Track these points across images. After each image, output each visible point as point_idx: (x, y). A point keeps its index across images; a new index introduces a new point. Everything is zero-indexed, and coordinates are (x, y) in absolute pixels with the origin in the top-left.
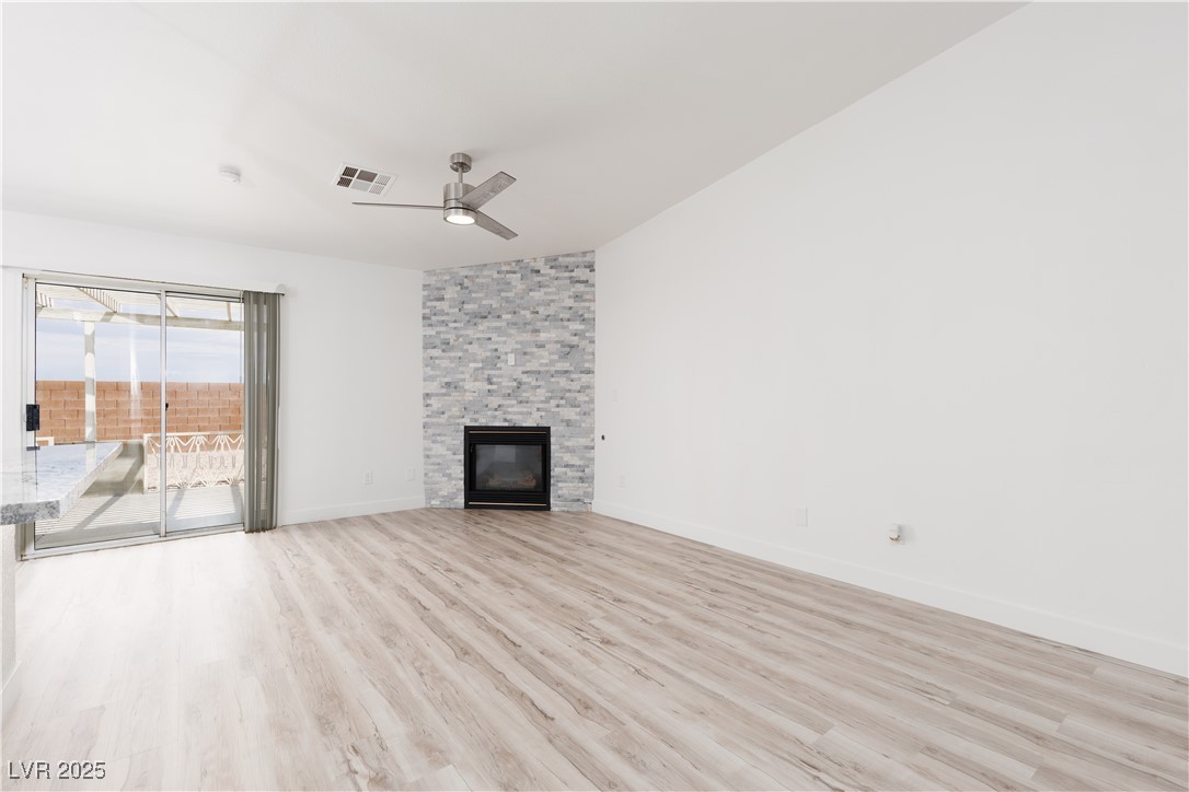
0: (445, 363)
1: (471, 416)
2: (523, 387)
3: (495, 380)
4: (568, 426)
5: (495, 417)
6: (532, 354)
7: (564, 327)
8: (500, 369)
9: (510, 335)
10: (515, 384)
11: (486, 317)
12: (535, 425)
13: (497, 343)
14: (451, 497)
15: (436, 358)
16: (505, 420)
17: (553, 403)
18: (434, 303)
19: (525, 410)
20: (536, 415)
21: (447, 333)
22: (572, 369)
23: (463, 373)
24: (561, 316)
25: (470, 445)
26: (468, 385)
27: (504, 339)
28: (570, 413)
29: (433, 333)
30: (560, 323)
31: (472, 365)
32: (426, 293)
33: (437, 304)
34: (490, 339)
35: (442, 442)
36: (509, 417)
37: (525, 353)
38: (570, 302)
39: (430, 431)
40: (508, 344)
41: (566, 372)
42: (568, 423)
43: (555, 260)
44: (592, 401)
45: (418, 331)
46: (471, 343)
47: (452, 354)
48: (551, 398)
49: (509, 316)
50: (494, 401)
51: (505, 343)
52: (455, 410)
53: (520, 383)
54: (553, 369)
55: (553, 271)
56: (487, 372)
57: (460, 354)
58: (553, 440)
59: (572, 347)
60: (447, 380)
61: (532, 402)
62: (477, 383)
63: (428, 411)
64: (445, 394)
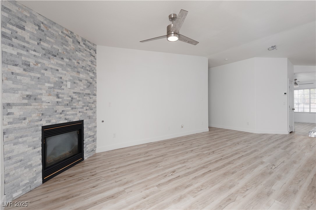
0: (26, 80)
1: (46, 119)
2: (74, 100)
3: (60, 96)
5: (60, 118)
6: (77, 84)
8: (63, 89)
10: (70, 99)
11: (55, 56)
12: (78, 120)
13: (62, 74)
15: (18, 74)
16: (66, 119)
17: (85, 108)
19: (74, 112)
20: (79, 115)
21: (29, 57)
22: (90, 93)
23: (40, 89)
25: (44, 139)
26: (45, 98)
27: (65, 72)
28: (90, 113)
29: (15, 52)
30: (86, 71)
31: (47, 85)
33: (18, 30)
34: (58, 70)
35: (23, 142)
36: (67, 117)
37: (74, 83)
38: (89, 63)
39: (11, 136)
40: (67, 75)
41: (89, 94)
42: (89, 117)
43: (85, 41)
44: (95, 107)
46: (46, 70)
47: (32, 74)
48: (84, 106)
49: (68, 60)
50: (60, 108)
51: (65, 74)
52: (35, 116)
53: (72, 98)
54: (85, 92)
55: (84, 45)
56: (57, 91)
57: (39, 76)
58: (85, 126)
59: (91, 83)
60: (28, 93)
61: (77, 108)
62: (51, 97)
63: (10, 118)
64: (26, 104)
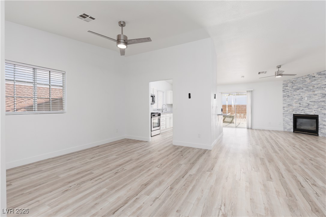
0: (288, 100)
1: (295, 112)
2: (310, 105)
3: (301, 103)
4: (324, 115)
5: (302, 112)
6: (313, 97)
7: (323, 90)
8: (303, 101)
9: (306, 93)
10: (307, 104)
11: (299, 89)
12: (314, 114)
13: (302, 95)
14: (290, 129)
15: (286, 99)
16: (304, 113)
17: (319, 109)
18: (285, 87)
19: (310, 111)
20: (314, 112)
21: (289, 93)
23: (293, 102)
24: (322, 87)
25: (295, 118)
26: (294, 105)
29: (285, 94)
31: (295, 100)
32: (283, 85)
33: (286, 87)
34: (300, 94)
35: (287, 117)
36: (305, 112)
37: (310, 97)
39: (284, 115)
40: (305, 95)
41: (324, 101)
43: (320, 73)
45: (282, 94)
46: (295, 95)
47: (290, 98)
48: (319, 108)
49: (306, 88)
50: (301, 108)
52: (291, 110)
53: (309, 104)
54: (319, 100)
55: (320, 76)
56: (299, 102)
57: (292, 98)
58: (319, 118)
59: (325, 95)
60: (289, 104)
61: (313, 109)
62: (296, 104)
63: (284, 111)
64: (288, 107)
